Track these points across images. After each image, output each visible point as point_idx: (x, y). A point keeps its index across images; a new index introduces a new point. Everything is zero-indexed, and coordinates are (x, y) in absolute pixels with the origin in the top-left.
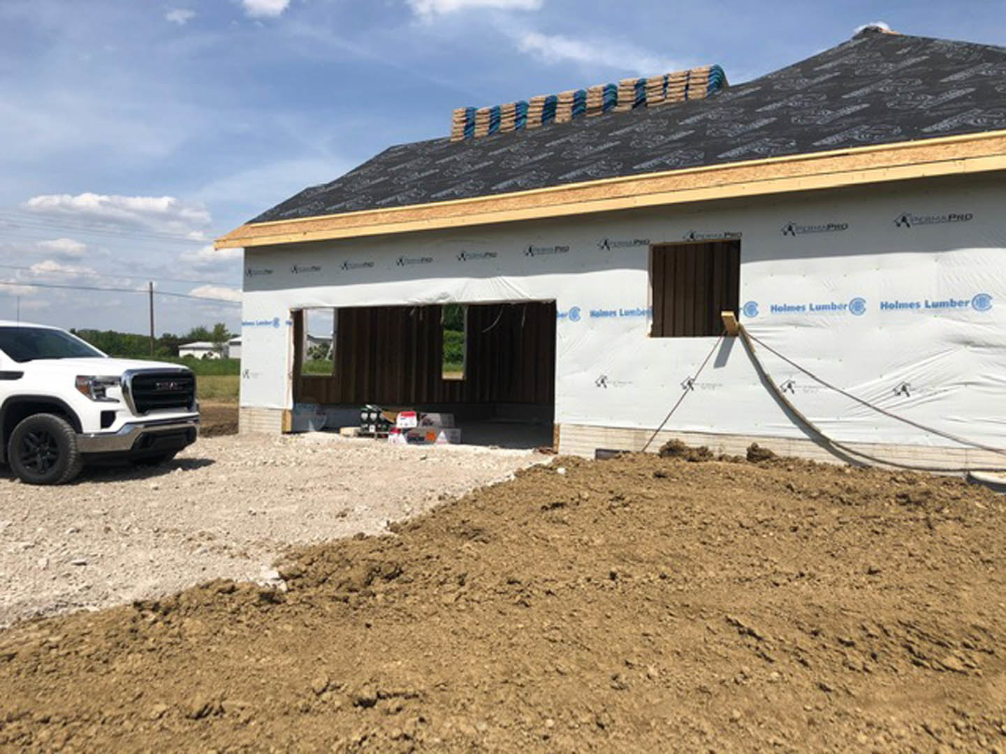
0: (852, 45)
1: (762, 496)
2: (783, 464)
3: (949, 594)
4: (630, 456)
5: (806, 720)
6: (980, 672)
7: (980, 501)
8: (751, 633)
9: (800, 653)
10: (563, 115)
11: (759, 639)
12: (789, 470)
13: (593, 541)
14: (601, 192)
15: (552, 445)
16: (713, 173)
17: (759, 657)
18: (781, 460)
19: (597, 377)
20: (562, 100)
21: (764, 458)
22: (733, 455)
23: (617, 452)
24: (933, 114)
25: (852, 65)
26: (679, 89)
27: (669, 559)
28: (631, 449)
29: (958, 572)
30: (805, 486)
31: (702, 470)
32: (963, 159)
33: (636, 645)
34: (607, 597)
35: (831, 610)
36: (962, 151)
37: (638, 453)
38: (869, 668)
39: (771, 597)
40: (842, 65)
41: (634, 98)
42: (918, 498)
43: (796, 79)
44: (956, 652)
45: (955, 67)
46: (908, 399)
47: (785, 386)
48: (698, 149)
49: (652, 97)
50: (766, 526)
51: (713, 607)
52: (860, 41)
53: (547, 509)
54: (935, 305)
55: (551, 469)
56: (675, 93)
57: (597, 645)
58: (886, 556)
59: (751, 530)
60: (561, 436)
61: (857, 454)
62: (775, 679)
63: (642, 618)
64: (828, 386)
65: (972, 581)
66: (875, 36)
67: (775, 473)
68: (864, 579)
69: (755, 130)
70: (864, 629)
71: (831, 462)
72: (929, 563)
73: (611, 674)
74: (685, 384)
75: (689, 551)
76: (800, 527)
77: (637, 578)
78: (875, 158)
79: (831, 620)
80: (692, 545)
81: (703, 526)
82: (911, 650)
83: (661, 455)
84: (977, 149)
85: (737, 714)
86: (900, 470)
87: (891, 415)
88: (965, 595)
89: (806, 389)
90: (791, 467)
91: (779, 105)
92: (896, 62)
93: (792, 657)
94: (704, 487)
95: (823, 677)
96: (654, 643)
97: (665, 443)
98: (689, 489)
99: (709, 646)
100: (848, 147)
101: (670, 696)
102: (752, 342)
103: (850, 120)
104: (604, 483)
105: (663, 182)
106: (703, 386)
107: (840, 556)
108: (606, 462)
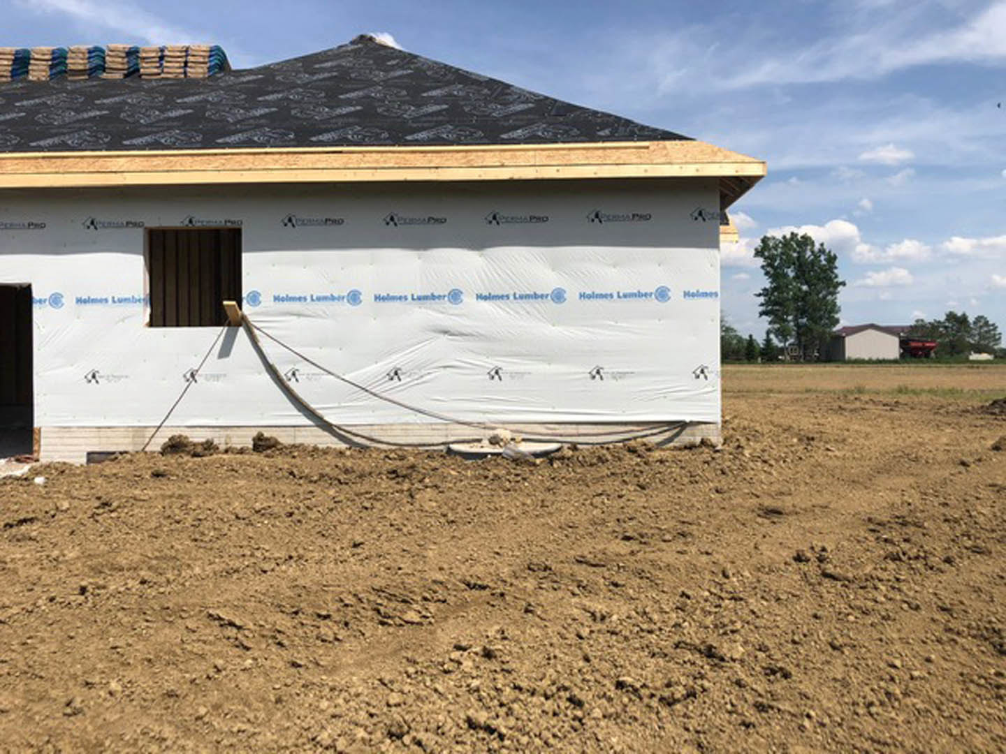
0: (349, 49)
1: (265, 485)
2: (288, 451)
3: (418, 555)
4: (128, 457)
5: (273, 699)
6: (433, 621)
7: (453, 469)
8: (231, 624)
9: (278, 635)
10: (39, 72)
11: (239, 628)
12: (294, 457)
13: (64, 556)
14: (83, 165)
15: (31, 452)
16: (211, 158)
17: (237, 646)
18: (286, 447)
19: (88, 370)
20: (36, 56)
21: (269, 447)
22: (239, 447)
23: (113, 453)
24: (415, 125)
25: (349, 68)
26: (177, 65)
27: (154, 562)
28: (130, 449)
29: (428, 534)
30: (306, 471)
31: (206, 465)
32: (437, 168)
33: (101, 660)
34: (73, 615)
35: (315, 588)
36: (436, 160)
37: (137, 452)
38: (340, 637)
39: (258, 585)
40: (339, 66)
41: (126, 67)
42: (404, 472)
43: (298, 72)
44: (415, 606)
45: (433, 84)
46: (399, 383)
47: (290, 375)
48: (195, 131)
49: (147, 68)
50: (263, 515)
51: (194, 605)
52: (356, 47)
53: (11, 526)
54: (419, 298)
55: (26, 479)
56: (173, 69)
57: (52, 671)
58: (371, 528)
59: (247, 521)
60: (43, 442)
61: (357, 435)
62: (249, 666)
63: (113, 631)
64: (330, 373)
65: (438, 540)
66: (369, 44)
67: (280, 461)
68: (348, 553)
69: (255, 118)
70: (342, 600)
71: (333, 446)
72: (405, 530)
73: (64, 700)
74: (188, 376)
75: (177, 551)
76: (296, 511)
77: (112, 587)
78: (365, 159)
79: (312, 598)
80: (181, 544)
81: (196, 523)
82: (378, 612)
83: (163, 453)
84: (447, 160)
85: (202, 711)
86: (394, 447)
87: (386, 399)
88: (430, 554)
89: (309, 377)
90: (296, 454)
91: (280, 96)
92: (386, 71)
93: (270, 641)
94: (205, 482)
95: (296, 655)
96: (123, 655)
97: (167, 440)
98: (188, 485)
99: (185, 646)
100: (342, 145)
101: (133, 709)
102: (256, 332)
103: (346, 120)
104: (93, 488)
105: (156, 161)
106: (207, 378)
107: (330, 535)
108: (99, 466)
